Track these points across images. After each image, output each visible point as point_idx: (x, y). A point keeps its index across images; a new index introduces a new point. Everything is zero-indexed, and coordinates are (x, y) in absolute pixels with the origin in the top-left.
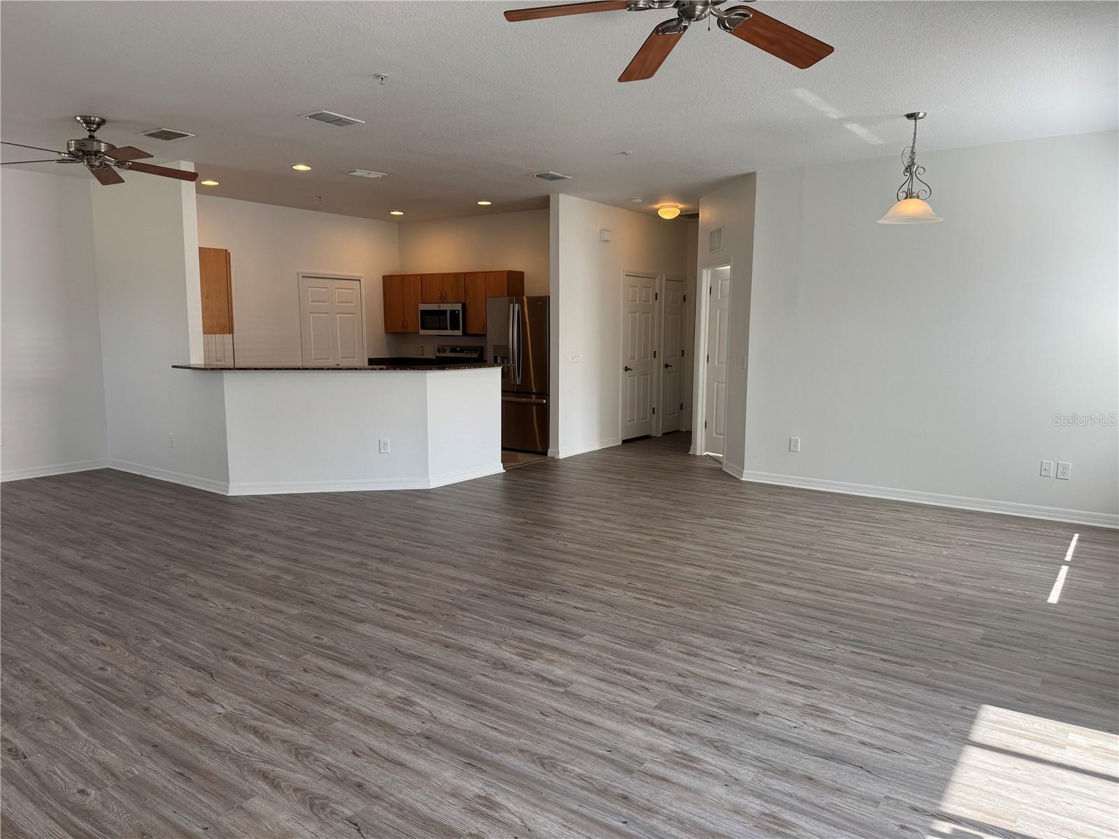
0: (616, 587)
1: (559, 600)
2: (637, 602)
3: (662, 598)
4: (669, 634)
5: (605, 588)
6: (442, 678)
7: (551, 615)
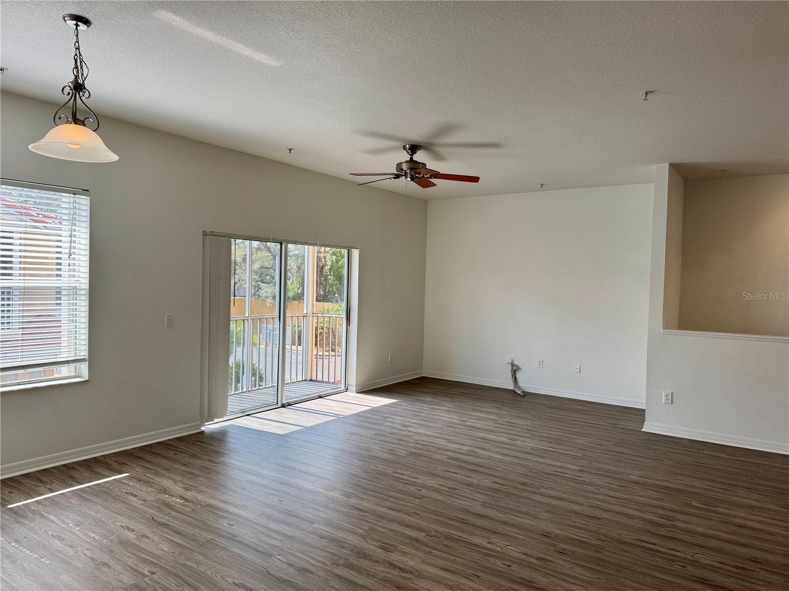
0: (430, 487)
1: (469, 479)
2: (416, 476)
3: (398, 478)
4: (400, 459)
5: (438, 486)
6: (505, 446)
7: (469, 469)
